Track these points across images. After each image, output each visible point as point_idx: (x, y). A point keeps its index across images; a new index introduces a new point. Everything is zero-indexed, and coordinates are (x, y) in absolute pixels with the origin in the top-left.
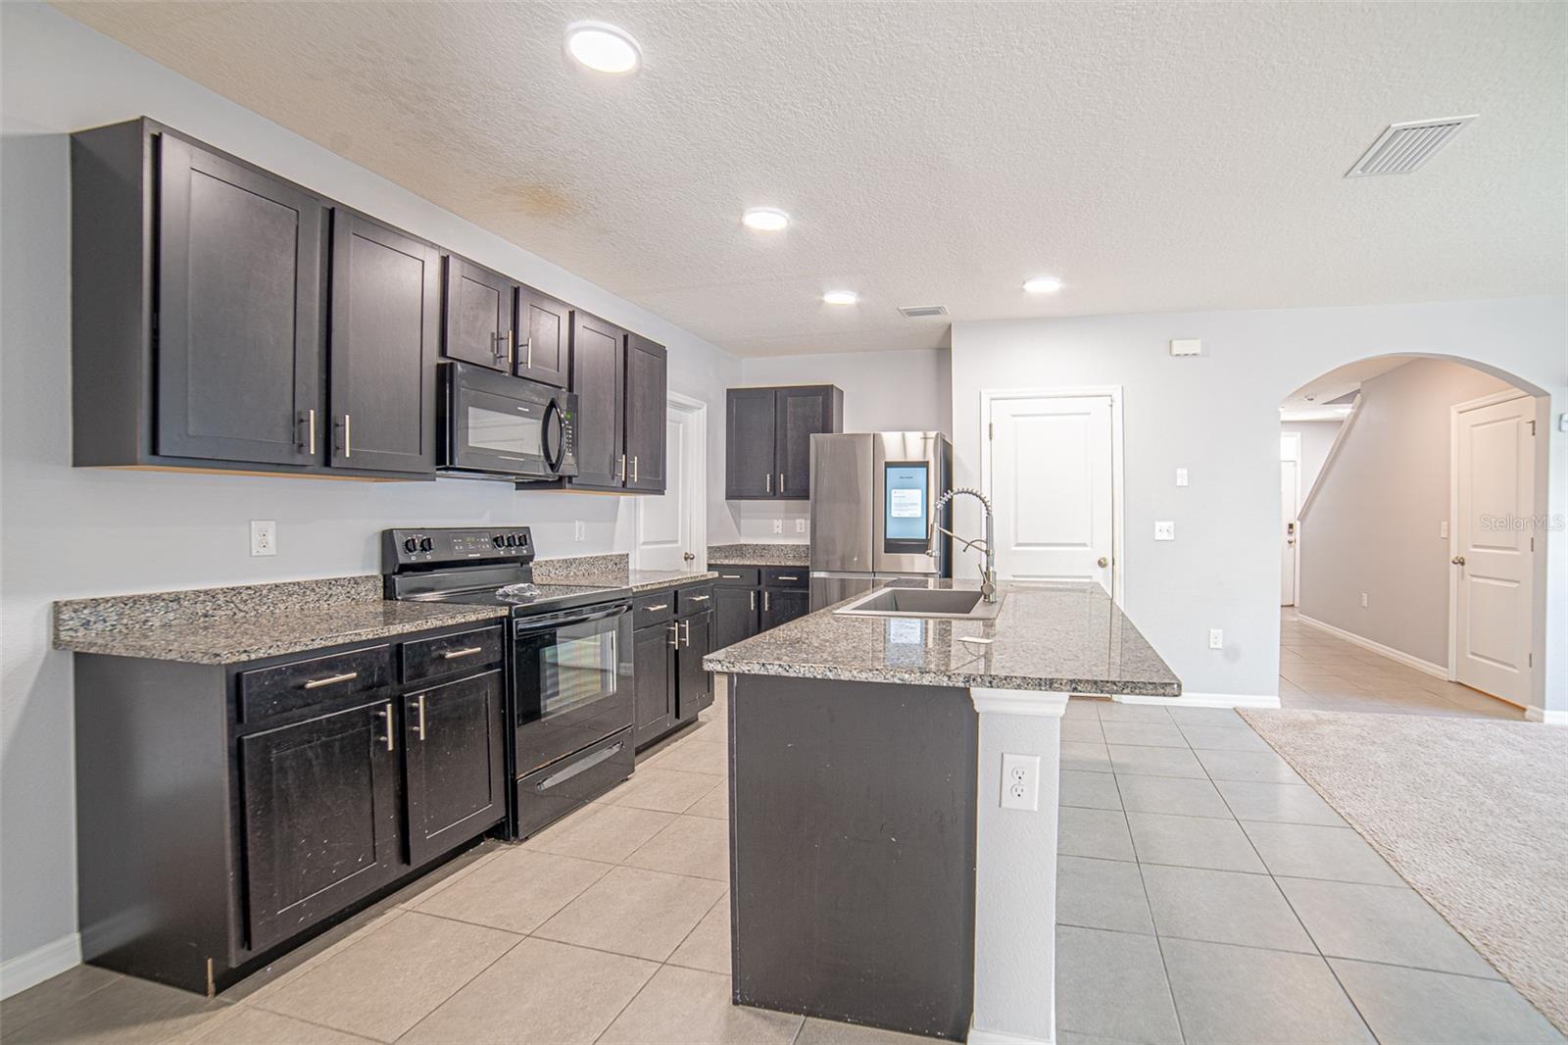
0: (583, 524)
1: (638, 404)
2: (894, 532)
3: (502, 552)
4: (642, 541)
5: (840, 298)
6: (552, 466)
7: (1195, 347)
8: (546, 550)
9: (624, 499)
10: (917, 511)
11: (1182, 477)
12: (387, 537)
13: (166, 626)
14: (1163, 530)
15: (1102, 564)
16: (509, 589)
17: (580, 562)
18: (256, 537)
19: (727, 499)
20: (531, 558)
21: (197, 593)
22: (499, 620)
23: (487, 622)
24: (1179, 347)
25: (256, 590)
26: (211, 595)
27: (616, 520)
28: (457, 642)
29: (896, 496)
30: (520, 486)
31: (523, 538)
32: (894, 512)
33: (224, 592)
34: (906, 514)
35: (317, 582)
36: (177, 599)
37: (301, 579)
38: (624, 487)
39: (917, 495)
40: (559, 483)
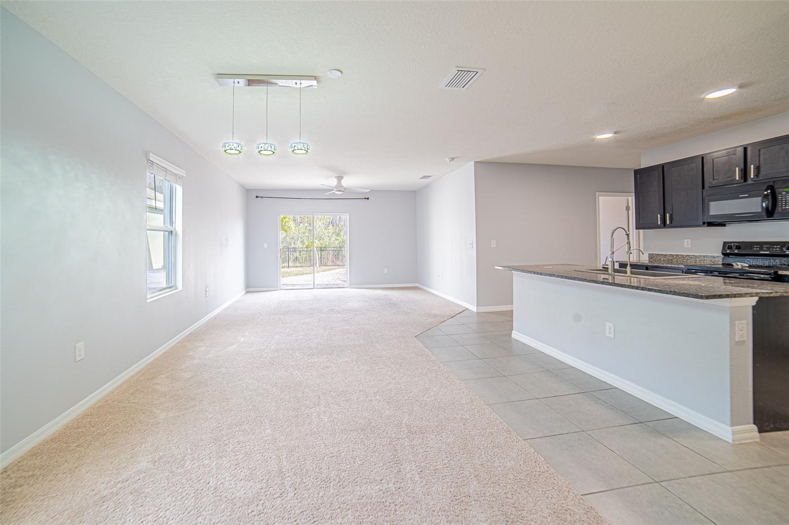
12: (725, 243)
13: (664, 261)
18: (686, 243)
21: (670, 255)
25: (683, 256)
26: (672, 255)
33: (675, 255)
35: (700, 256)
36: (666, 255)
37: (695, 254)
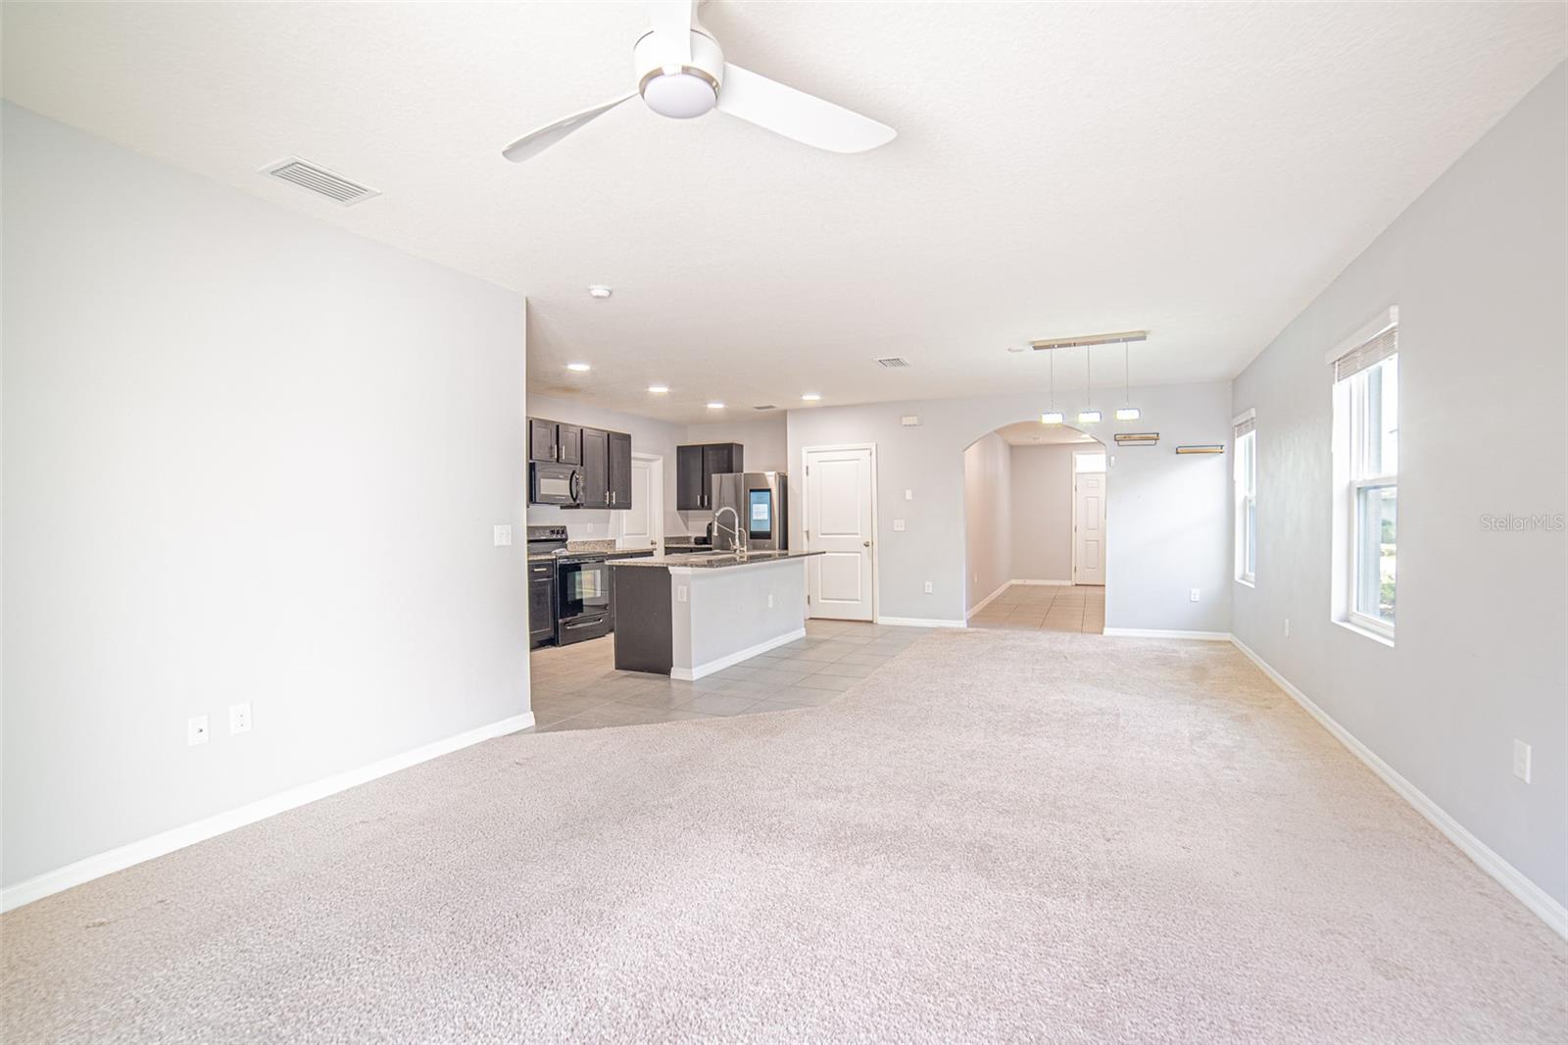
0: (592, 525)
1: (615, 465)
2: (754, 528)
3: (554, 537)
4: (624, 533)
5: (716, 406)
6: (575, 500)
7: (913, 420)
8: (573, 537)
9: (612, 511)
10: (766, 516)
11: (909, 495)
14: (899, 525)
15: (867, 546)
16: (557, 551)
17: (590, 543)
19: (678, 509)
20: (566, 540)
22: (552, 560)
23: (549, 560)
24: (906, 421)
27: (608, 522)
28: (538, 566)
29: (755, 508)
30: (562, 508)
31: (563, 530)
32: (754, 517)
34: (759, 518)
38: (610, 506)
39: (765, 507)
40: (578, 506)
